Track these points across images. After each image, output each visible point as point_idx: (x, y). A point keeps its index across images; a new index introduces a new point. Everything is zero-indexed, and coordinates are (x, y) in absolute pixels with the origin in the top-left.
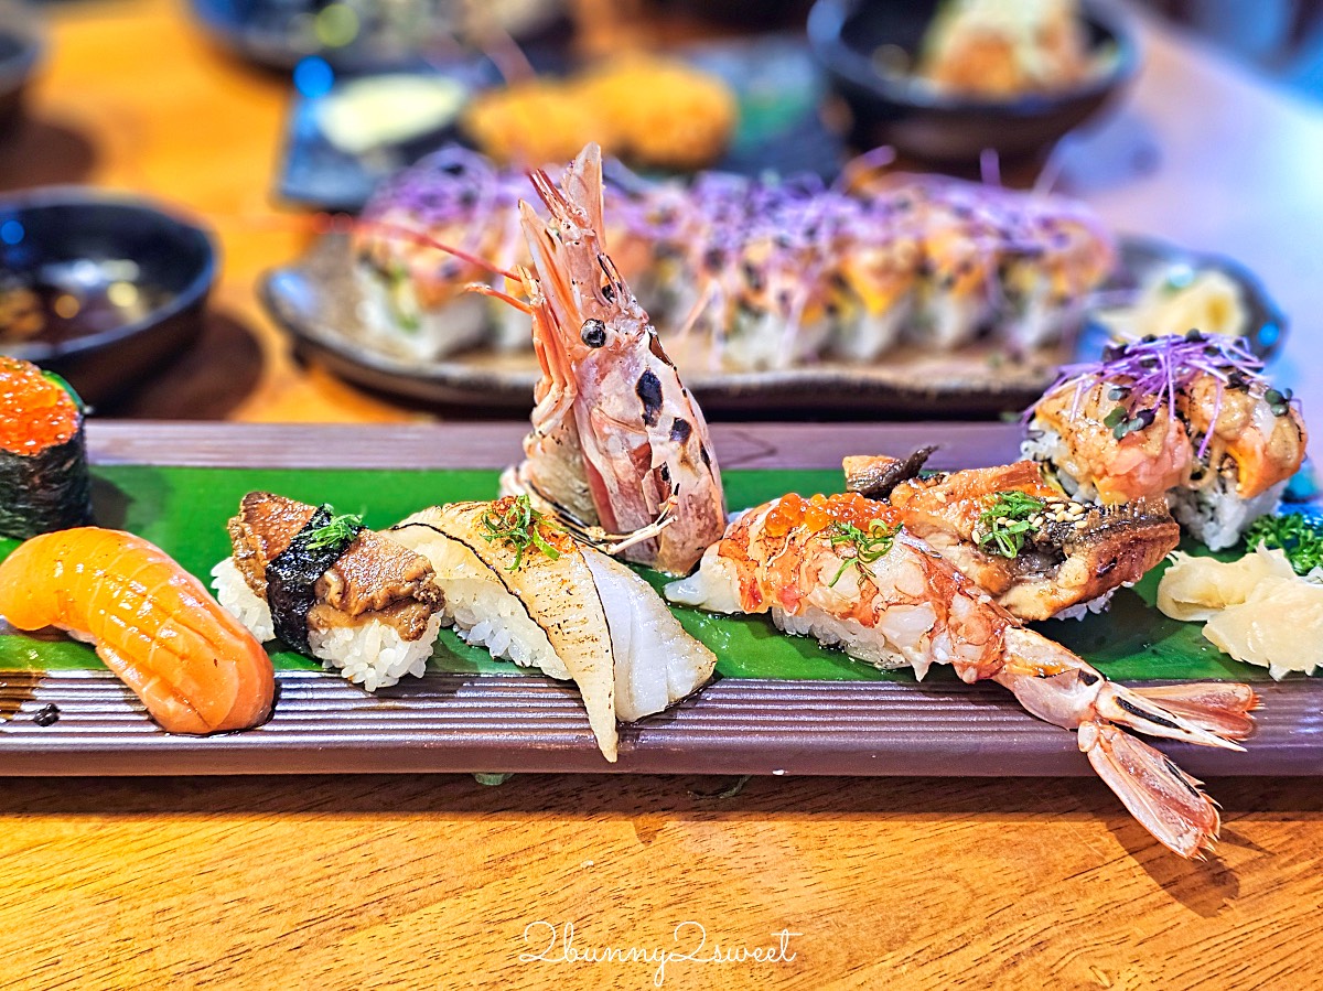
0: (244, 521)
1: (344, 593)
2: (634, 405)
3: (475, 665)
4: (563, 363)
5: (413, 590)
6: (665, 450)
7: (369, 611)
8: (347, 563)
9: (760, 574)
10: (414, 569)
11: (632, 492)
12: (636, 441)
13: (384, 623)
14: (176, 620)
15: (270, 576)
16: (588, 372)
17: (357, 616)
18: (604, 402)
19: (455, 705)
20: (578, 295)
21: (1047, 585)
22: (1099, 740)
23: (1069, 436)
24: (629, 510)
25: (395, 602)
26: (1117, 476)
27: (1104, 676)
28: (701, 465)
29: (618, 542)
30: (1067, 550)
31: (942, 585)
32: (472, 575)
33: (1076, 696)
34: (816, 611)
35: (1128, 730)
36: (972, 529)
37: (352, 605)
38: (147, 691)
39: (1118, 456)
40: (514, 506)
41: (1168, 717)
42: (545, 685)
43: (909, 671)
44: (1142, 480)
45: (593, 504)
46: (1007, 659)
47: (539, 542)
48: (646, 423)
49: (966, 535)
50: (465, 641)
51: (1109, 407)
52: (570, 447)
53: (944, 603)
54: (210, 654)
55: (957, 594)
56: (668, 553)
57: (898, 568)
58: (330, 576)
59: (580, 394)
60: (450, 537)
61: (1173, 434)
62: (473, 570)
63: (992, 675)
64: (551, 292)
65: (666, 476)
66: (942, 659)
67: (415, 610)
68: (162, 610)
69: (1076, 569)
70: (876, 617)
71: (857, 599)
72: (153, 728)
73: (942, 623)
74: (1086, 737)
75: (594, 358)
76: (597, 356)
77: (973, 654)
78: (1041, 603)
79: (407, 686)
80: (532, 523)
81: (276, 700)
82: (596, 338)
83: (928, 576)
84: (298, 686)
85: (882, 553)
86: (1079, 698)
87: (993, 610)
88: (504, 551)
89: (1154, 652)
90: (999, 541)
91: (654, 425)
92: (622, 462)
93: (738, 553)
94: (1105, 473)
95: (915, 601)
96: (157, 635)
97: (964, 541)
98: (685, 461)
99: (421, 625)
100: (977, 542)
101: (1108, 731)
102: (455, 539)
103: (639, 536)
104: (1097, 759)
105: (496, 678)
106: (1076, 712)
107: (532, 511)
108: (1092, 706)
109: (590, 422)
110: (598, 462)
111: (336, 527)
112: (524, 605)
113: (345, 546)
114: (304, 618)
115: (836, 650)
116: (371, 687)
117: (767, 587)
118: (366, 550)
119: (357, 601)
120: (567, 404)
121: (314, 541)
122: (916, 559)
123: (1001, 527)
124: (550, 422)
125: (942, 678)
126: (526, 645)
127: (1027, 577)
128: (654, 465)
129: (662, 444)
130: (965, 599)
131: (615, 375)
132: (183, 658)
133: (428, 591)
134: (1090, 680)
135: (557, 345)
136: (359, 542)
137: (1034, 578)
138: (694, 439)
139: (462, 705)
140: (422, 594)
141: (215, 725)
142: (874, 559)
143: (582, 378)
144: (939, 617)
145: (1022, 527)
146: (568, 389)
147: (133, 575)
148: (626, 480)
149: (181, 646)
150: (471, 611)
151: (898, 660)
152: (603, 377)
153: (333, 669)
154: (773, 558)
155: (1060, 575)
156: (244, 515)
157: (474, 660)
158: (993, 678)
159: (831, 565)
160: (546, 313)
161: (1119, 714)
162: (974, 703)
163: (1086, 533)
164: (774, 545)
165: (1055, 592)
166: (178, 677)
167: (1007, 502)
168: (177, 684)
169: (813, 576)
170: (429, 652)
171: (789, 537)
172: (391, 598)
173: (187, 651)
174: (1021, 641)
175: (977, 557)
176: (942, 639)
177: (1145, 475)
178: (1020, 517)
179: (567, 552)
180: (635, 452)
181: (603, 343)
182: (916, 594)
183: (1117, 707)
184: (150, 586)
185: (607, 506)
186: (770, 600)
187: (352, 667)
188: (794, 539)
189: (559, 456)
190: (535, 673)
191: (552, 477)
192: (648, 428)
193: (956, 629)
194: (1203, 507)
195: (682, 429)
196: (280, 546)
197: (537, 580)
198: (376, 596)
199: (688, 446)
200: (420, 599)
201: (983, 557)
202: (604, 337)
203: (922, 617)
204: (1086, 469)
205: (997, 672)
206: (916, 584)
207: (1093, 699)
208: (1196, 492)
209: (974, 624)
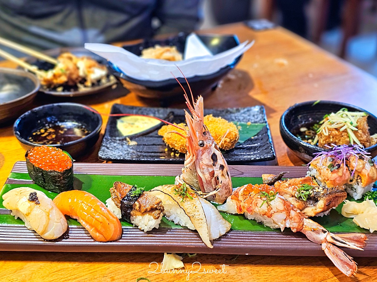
0: (115, 189)
1: (140, 207)
2: (210, 161)
3: (170, 226)
4: (193, 151)
5: (157, 207)
6: (218, 172)
7: (146, 211)
8: (140, 200)
9: (242, 204)
10: (157, 202)
11: (209, 183)
12: (211, 170)
13: (149, 215)
14: (99, 213)
15: (121, 202)
16: (199, 153)
17: (143, 213)
18: (203, 160)
19: (166, 236)
20: (198, 134)
21: (314, 208)
22: (327, 247)
23: (319, 170)
24: (208, 187)
25: (152, 209)
26: (331, 181)
27: (328, 231)
28: (227, 176)
29: (206, 195)
30: (319, 199)
31: (288, 208)
32: (171, 203)
33: (321, 236)
34: (256, 213)
35: (334, 245)
36: (295, 193)
37: (142, 210)
38: (91, 231)
39: (331, 175)
40: (182, 186)
41: (344, 241)
42: (188, 231)
43: (280, 229)
44: (337, 182)
45: (199, 185)
46: (304, 226)
47: (188, 195)
48: (213, 166)
49: (294, 195)
50: (168, 220)
51: (329, 163)
52: (194, 171)
53: (288, 212)
54: (108, 222)
55: (292, 210)
56: (218, 198)
57: (277, 203)
58: (136, 203)
59: (197, 158)
60: (165, 194)
61: (345, 170)
62: (171, 202)
63: (300, 230)
64: (191, 133)
65: (218, 179)
66: (288, 226)
67: (157, 212)
68: (96, 211)
69: (321, 204)
70: (271, 215)
71: (267, 211)
72: (93, 240)
73: (288, 217)
74: (324, 246)
75: (201, 149)
76: (202, 149)
77: (296, 225)
78: (312, 212)
79: (154, 231)
80: (186, 190)
81: (122, 234)
82: (202, 145)
83: (284, 205)
84: (127, 230)
85: (273, 199)
86: (322, 236)
87: (300, 214)
88: (179, 197)
89: (341, 225)
90: (302, 196)
91: (215, 166)
92: (207, 175)
93: (236, 198)
94: (328, 180)
95: (281, 211)
96: (95, 217)
97: (293, 196)
98: (223, 175)
99: (159, 215)
100: (296, 196)
101: (329, 245)
102: (167, 194)
103: (211, 193)
104: (326, 252)
105: (176, 229)
106: (321, 240)
107: (186, 187)
108: (325, 238)
109: (199, 165)
110: (201, 175)
111: (138, 191)
112: (184, 211)
113: (140, 195)
114: (130, 213)
115: (261, 224)
116: (145, 231)
117: (244, 207)
118: (145, 196)
119: (143, 209)
120: (194, 161)
121: (132, 194)
122: (281, 201)
123: (302, 193)
124: (189, 165)
125: (288, 231)
126: (184, 221)
127: (309, 206)
128: (215, 176)
129: (217, 171)
130: (294, 211)
131: (206, 154)
132: (101, 223)
133: (161, 207)
134: (325, 232)
135: (192, 146)
136: (143, 194)
137: (311, 206)
138: (225, 170)
139: (168, 236)
140: (159, 208)
141: (108, 240)
142: (271, 201)
143: (198, 154)
144: (287, 216)
145: (308, 193)
146: (194, 157)
147: (89, 202)
148: (208, 180)
149: (101, 220)
150: (170, 212)
151: (277, 226)
152: (203, 154)
153: (136, 226)
154: (245, 200)
155: (317, 205)
156: (114, 187)
157: (170, 225)
158: (300, 231)
159: (260, 202)
160: (190, 138)
161: (332, 240)
162: (296, 237)
163: (323, 194)
164: (246, 197)
165: (316, 209)
166: (99, 227)
167: (304, 187)
168: (99, 229)
169: (256, 205)
170: (160, 222)
171: (249, 195)
172: (151, 208)
173: (102, 221)
174: (307, 222)
175: (296, 200)
176: (288, 221)
177: (338, 180)
178: (307, 190)
179: (194, 198)
180: (210, 173)
181: (203, 146)
182: (282, 210)
183: (331, 239)
184: (93, 205)
185: (203, 186)
186: (244, 211)
187: (141, 226)
188: (250, 195)
189: (190, 173)
190: (186, 228)
191: (189, 178)
192: (214, 167)
193: (291, 219)
194: (353, 189)
195: (222, 167)
196: (124, 195)
197: (187, 205)
198: (148, 208)
199: (223, 171)
200: (158, 209)
201: (298, 200)
202: (204, 144)
203: (283, 215)
204: (323, 179)
205: (301, 230)
206: (281, 207)
207: (325, 237)
208: (351, 185)
209: (296, 217)
